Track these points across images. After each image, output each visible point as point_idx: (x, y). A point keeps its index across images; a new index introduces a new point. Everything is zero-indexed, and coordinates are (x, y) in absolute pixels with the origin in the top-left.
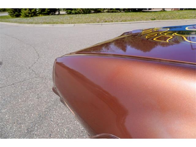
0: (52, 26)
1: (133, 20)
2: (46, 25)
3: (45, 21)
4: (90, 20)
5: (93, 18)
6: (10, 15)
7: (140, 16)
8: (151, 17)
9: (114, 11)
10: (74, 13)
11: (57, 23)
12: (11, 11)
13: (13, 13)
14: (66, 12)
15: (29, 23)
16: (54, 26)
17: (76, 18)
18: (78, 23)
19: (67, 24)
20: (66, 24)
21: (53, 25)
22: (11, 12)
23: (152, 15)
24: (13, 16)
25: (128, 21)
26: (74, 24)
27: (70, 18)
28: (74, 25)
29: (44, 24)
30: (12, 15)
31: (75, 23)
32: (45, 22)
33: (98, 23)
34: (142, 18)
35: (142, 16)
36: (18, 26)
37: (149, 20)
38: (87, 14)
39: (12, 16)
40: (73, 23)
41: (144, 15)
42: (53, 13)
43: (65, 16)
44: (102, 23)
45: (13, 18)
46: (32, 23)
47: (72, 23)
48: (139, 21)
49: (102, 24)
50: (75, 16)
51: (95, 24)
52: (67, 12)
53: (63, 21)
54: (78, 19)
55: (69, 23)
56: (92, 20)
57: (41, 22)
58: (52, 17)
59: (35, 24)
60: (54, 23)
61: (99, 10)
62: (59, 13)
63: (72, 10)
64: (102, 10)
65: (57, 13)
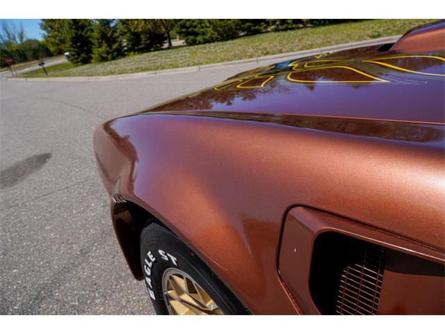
0: (153, 75)
1: (329, 42)
2: (140, 74)
3: (138, 66)
4: (232, 53)
5: (240, 48)
6: (72, 61)
7: (345, 32)
8: (370, 32)
9: (290, 27)
10: (202, 41)
11: (163, 68)
12: (73, 53)
13: (76, 56)
14: (183, 41)
15: (108, 74)
16: (158, 75)
17: (204, 51)
18: (207, 63)
19: (185, 66)
20: (182, 67)
21: (155, 74)
22: (73, 55)
23: (372, 28)
24: (77, 62)
25: (315, 48)
26: (197, 67)
27: (190, 53)
28: (199, 69)
29: (138, 72)
30: (75, 61)
31: (202, 64)
32: (138, 68)
33: (251, 59)
34: (348, 35)
35: (349, 32)
36: (85, 82)
37: (366, 39)
38: (229, 42)
39: (74, 63)
40: (197, 65)
41: (354, 28)
42: (159, 45)
43: (180, 50)
44: (259, 58)
45: (77, 66)
46: (112, 73)
47: (194, 65)
48: (342, 43)
49: (257, 61)
50: (201, 48)
51: (243, 61)
52: (186, 42)
53: (176, 61)
54: (207, 53)
55: (189, 65)
56: (237, 52)
57: (131, 70)
58: (155, 55)
59: (120, 74)
60: (157, 69)
61: (257, 27)
62: (170, 44)
63: (196, 34)
64: (262, 28)
65: (166, 45)
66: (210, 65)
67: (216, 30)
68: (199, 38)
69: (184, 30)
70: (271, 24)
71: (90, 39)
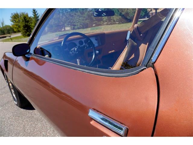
6: (23, 35)
9: (112, 23)
10: (77, 28)
12: (23, 32)
14: (70, 28)
22: (24, 33)
24: (25, 36)
30: (25, 35)
39: (24, 36)
42: (60, 29)
45: (25, 37)
62: (65, 29)
63: (75, 25)
64: (101, 23)
65: (63, 30)
67: (81, 24)
68: (76, 27)
69: (70, 23)
70: (105, 22)
71: (31, 26)
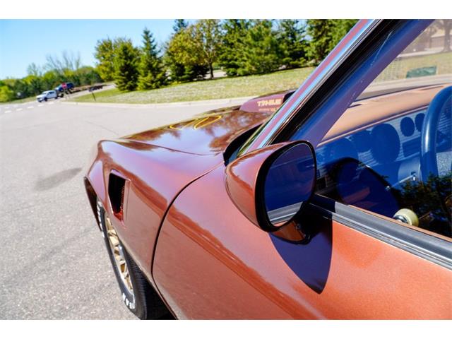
0: (188, 106)
2: (176, 103)
3: (177, 96)
4: (263, 88)
5: (272, 83)
6: (119, 88)
10: (242, 73)
11: (198, 99)
12: (120, 81)
13: (123, 84)
14: (225, 73)
15: (148, 102)
16: (192, 105)
17: (239, 85)
18: (238, 96)
19: (217, 99)
20: (215, 99)
21: (190, 104)
22: (121, 83)
24: (124, 89)
27: (225, 86)
28: (230, 101)
29: (175, 102)
30: (122, 88)
31: (233, 97)
32: (175, 98)
38: (264, 76)
39: (121, 90)
40: (229, 97)
42: (201, 76)
43: (218, 83)
45: (124, 93)
46: (152, 102)
47: (226, 98)
50: (237, 81)
52: (228, 73)
53: (211, 93)
54: (240, 87)
55: (221, 98)
56: (269, 87)
57: (168, 99)
58: (193, 86)
59: (158, 102)
60: (192, 100)
61: (296, 62)
62: (212, 76)
63: (237, 67)
64: (301, 62)
65: (208, 76)
66: (240, 98)
67: (253, 64)
68: (240, 71)
69: (224, 63)
70: (309, 59)
71: (137, 69)
